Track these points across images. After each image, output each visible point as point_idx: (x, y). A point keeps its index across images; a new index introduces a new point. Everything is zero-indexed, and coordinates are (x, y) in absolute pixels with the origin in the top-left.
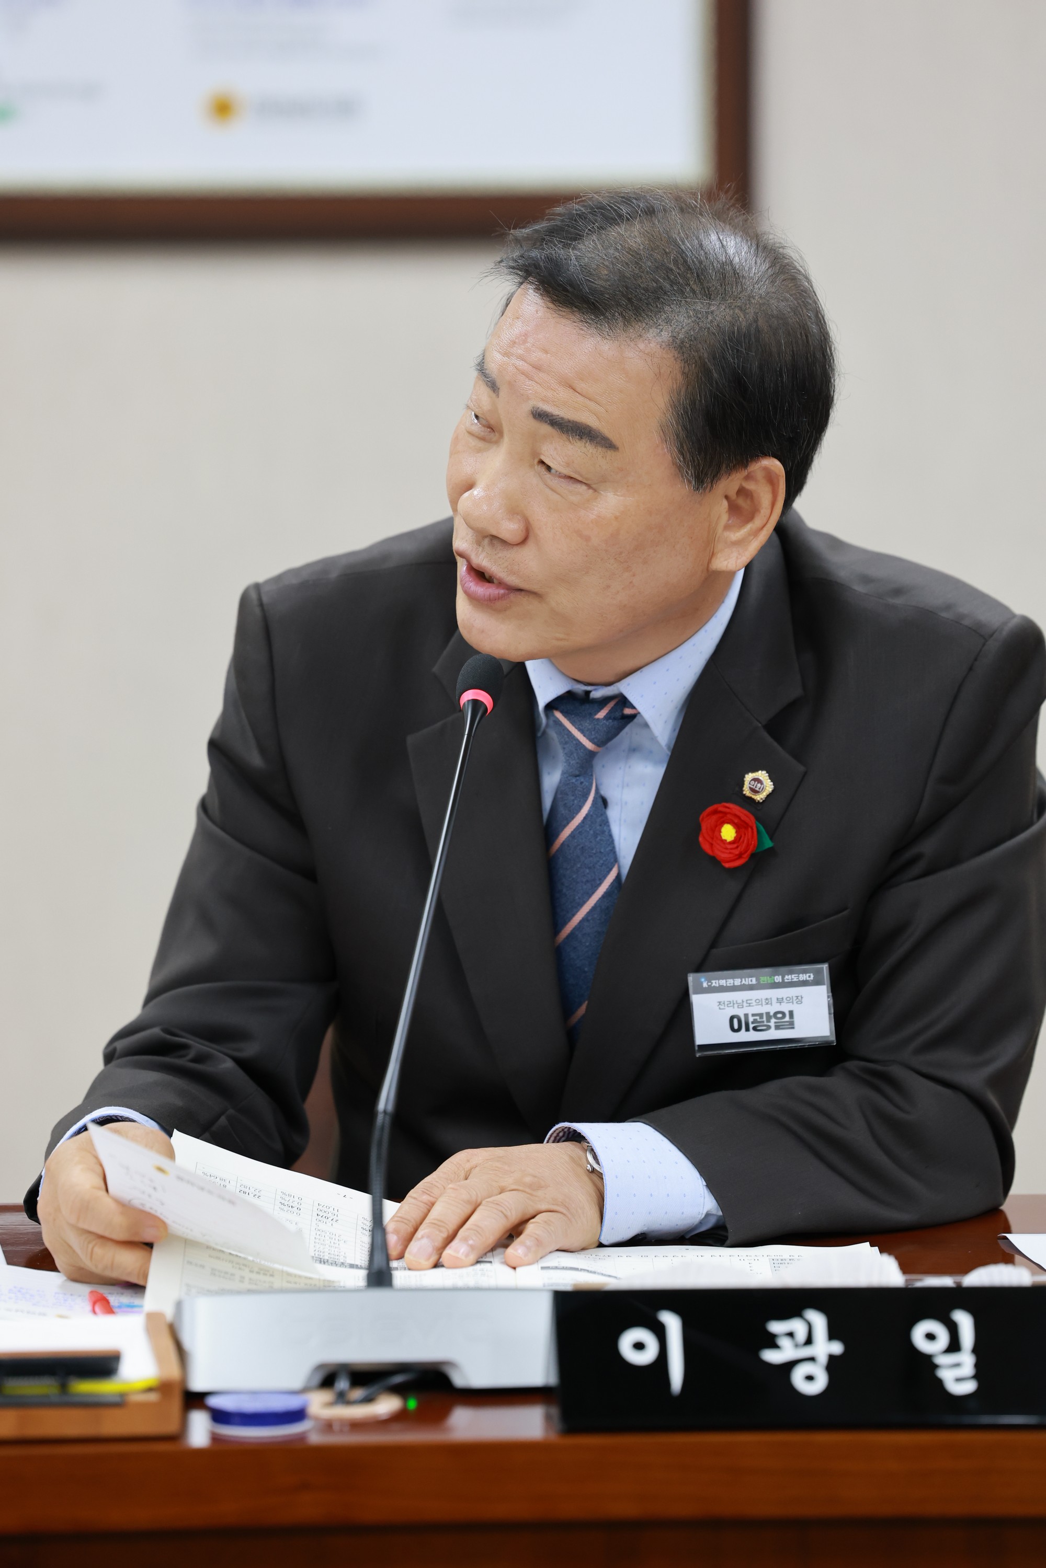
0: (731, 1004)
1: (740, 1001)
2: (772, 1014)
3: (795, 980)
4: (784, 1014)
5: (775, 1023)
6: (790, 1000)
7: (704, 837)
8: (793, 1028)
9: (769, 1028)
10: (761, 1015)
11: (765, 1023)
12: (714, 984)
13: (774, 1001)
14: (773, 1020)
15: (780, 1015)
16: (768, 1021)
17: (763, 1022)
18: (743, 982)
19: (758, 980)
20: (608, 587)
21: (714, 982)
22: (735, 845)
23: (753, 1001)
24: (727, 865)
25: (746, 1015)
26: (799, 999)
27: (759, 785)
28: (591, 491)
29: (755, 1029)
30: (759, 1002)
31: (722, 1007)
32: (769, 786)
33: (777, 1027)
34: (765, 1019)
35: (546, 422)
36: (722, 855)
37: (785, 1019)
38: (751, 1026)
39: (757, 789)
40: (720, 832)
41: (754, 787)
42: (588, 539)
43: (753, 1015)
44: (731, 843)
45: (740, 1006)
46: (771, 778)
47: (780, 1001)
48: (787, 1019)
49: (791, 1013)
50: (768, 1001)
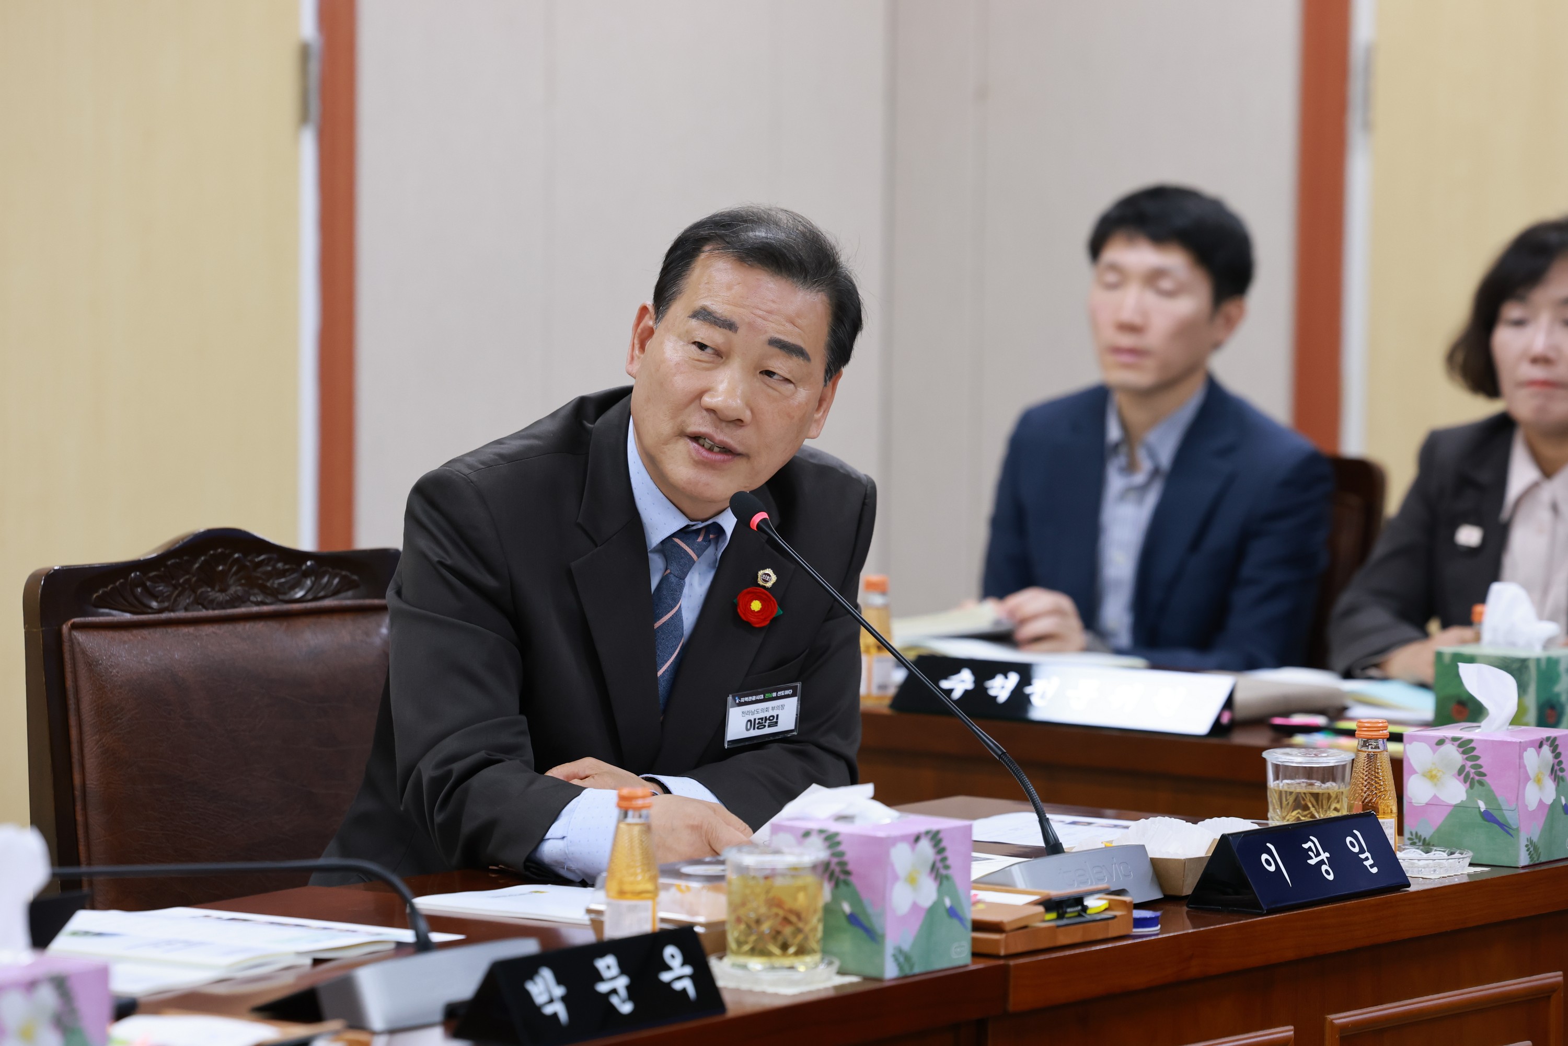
0: (749, 713)
1: (753, 711)
2: (768, 718)
3: (783, 694)
4: (773, 716)
5: (769, 723)
6: (778, 708)
7: (740, 609)
8: (777, 726)
9: (765, 726)
10: (762, 719)
11: (764, 724)
12: (742, 701)
13: (770, 709)
14: (768, 721)
15: (771, 718)
16: (765, 722)
17: (762, 723)
18: (757, 698)
19: (764, 696)
21: (742, 699)
22: (761, 613)
23: (760, 710)
24: (757, 626)
25: (755, 719)
26: (783, 706)
27: (768, 577)
28: (795, 388)
29: (758, 728)
30: (762, 710)
31: (743, 715)
32: (774, 578)
33: (769, 726)
34: (764, 721)
35: (777, 346)
36: (753, 619)
37: (773, 721)
38: (756, 726)
39: (767, 580)
40: (750, 605)
41: (765, 579)
43: (759, 719)
44: (758, 612)
45: (753, 714)
46: (775, 573)
47: (773, 708)
48: (775, 720)
49: (777, 716)
50: (767, 710)
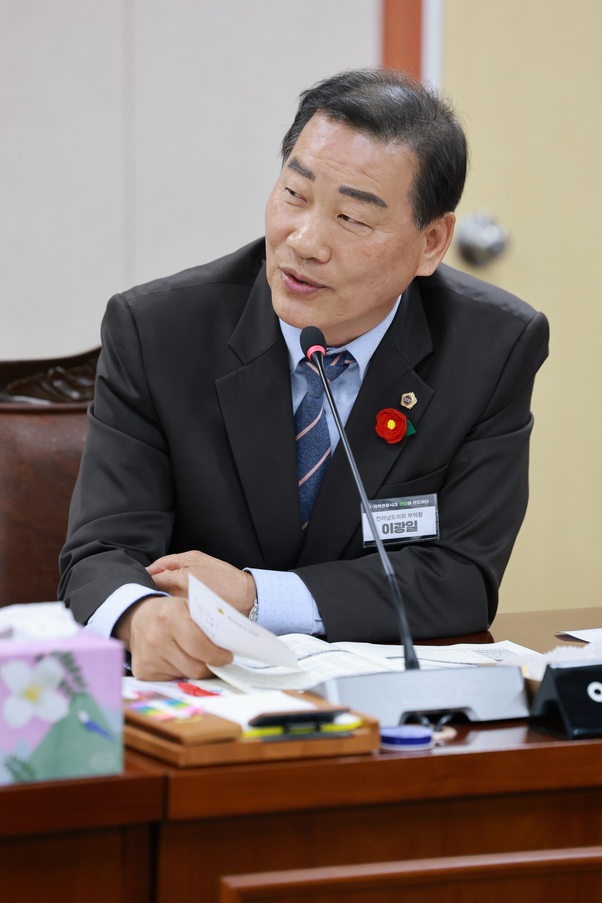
7: (378, 427)
20: (373, 282)
24: (391, 442)
27: (409, 400)
28: (370, 230)
29: (396, 531)
32: (414, 400)
35: (348, 194)
36: (388, 436)
42: (369, 256)
46: (416, 396)
